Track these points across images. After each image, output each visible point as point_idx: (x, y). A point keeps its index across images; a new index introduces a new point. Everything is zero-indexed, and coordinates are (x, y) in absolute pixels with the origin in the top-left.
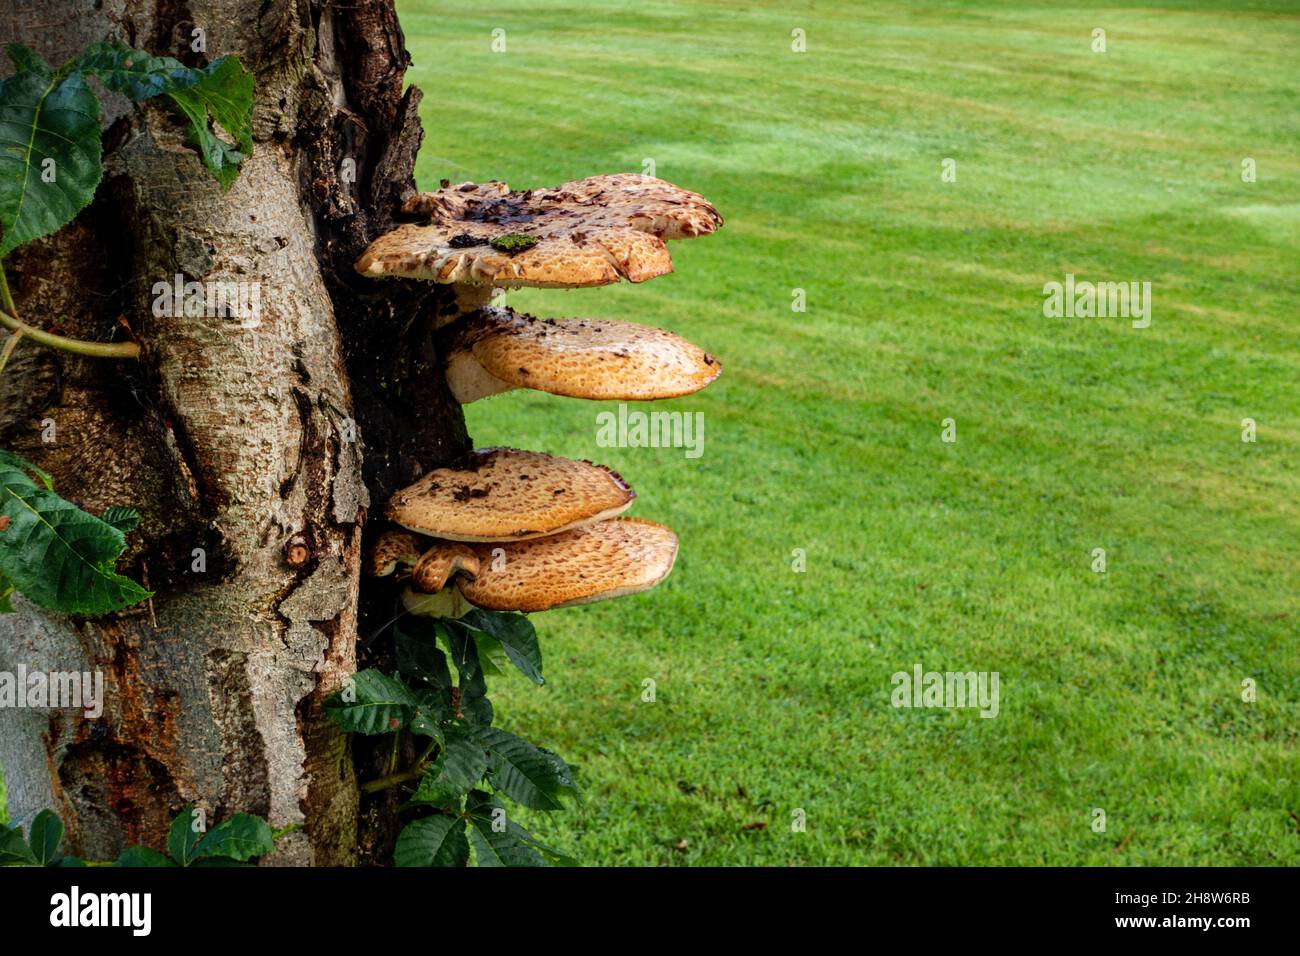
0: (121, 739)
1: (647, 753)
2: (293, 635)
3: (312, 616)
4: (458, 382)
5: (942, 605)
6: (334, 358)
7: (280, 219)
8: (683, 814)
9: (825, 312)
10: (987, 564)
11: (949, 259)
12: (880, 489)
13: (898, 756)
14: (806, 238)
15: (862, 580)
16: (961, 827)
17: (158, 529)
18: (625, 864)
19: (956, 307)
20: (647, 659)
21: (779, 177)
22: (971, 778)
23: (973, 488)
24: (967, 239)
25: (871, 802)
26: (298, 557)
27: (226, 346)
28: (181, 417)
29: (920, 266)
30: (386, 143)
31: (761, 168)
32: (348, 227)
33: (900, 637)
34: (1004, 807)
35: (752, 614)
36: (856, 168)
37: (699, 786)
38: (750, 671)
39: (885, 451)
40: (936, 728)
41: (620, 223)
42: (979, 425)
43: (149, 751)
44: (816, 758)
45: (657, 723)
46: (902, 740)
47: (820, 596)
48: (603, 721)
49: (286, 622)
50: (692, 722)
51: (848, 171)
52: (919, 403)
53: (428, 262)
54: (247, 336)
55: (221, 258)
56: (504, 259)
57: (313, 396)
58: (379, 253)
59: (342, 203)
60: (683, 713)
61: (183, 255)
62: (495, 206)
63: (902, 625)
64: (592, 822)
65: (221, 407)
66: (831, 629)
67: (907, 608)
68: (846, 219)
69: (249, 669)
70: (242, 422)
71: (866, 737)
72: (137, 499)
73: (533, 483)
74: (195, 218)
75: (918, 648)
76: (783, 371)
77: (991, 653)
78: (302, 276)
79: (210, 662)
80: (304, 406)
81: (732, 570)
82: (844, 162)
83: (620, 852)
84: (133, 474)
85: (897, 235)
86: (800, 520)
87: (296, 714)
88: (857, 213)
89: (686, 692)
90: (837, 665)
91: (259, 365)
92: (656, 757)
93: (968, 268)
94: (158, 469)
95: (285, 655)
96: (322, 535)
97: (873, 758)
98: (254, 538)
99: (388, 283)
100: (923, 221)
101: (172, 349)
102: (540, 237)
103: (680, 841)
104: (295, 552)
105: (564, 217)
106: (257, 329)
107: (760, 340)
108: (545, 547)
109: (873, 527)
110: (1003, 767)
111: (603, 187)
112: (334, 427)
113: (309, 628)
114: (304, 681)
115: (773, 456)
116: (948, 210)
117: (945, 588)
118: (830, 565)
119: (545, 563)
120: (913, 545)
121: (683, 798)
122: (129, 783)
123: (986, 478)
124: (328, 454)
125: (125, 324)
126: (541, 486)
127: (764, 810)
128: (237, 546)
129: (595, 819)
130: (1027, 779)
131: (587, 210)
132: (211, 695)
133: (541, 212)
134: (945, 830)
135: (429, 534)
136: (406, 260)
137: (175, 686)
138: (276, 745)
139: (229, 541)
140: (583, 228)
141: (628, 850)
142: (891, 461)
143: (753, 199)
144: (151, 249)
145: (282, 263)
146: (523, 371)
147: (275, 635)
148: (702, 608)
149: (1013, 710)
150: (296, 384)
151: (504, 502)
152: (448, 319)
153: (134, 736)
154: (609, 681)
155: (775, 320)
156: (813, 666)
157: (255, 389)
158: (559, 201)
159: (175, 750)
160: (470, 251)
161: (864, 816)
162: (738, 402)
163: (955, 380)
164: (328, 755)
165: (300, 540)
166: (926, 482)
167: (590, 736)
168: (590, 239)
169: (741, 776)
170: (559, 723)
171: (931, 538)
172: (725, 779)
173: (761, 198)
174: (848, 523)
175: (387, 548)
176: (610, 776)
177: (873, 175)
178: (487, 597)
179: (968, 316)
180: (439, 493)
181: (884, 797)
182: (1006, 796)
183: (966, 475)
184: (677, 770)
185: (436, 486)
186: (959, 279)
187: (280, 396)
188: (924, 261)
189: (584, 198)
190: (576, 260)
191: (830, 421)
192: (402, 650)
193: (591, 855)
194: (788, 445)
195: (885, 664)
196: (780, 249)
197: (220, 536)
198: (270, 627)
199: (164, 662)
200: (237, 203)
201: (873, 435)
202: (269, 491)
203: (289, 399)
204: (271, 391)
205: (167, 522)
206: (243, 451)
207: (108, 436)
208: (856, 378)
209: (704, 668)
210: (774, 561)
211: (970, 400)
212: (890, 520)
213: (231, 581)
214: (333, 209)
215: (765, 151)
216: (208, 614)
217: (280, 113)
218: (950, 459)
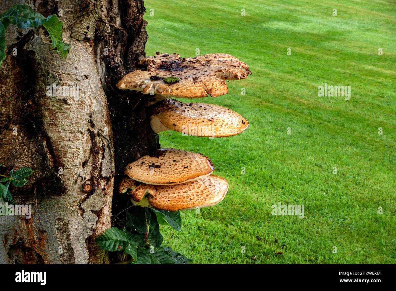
0: (27, 245)
1: (247, 226)
2: (85, 215)
3: (92, 209)
4: (154, 126)
5: (349, 181)
6: (105, 118)
7: (87, 69)
8: (256, 247)
9: (322, 79)
10: (365, 168)
11: (364, 64)
12: (334, 140)
13: (329, 232)
14: (319, 55)
15: (324, 171)
16: (347, 258)
17: (40, 175)
18: (235, 263)
19: (365, 80)
20: (251, 193)
21: (312, 34)
22: (352, 242)
23: (364, 141)
24: (370, 58)
25: (318, 248)
26: (87, 189)
27: (64, 113)
28: (49, 137)
29: (355, 66)
30: (134, 40)
31: (307, 31)
32: (117, 70)
33: (334, 191)
34: (362, 252)
35: (287, 180)
36: (338, 33)
37: (262, 238)
38: (284, 200)
39: (337, 127)
40: (342, 223)
41: (212, 74)
42: (368, 120)
43: (36, 250)
44: (302, 231)
45: (251, 215)
46: (331, 227)
47: (309, 175)
48: (234, 213)
49: (83, 210)
50: (263, 216)
51: (335, 33)
52: (349, 111)
53: (141, 85)
54: (72, 110)
55: (64, 82)
56: (166, 86)
57: (96, 132)
58: (125, 80)
59: (116, 61)
60: (260, 213)
61: (51, 80)
62: (171, 64)
63: (335, 187)
64: (226, 248)
65: (63, 134)
66: (312, 187)
67: (338, 181)
68: (333, 49)
69: (70, 226)
70: (70, 140)
71: (319, 225)
72: (33, 164)
73: (178, 163)
74: (55, 67)
75: (340, 195)
76: (307, 98)
77: (363, 198)
78: (94, 89)
79: (57, 222)
80: (92, 135)
81: (282, 165)
82: (334, 30)
83: (234, 259)
84: (32, 155)
85: (348, 55)
86: (306, 149)
87: (86, 242)
88: (336, 47)
89: (262, 205)
90: (312, 199)
91: (76, 120)
92: (250, 227)
93: (370, 67)
94: (41, 154)
95: (83, 222)
96: (97, 181)
97: (321, 232)
98: (72, 181)
99: (127, 92)
100: (357, 51)
101: (46, 113)
102: (181, 79)
103: (254, 256)
104: (86, 187)
105: (194, 70)
106: (76, 108)
107: (300, 87)
108: (180, 187)
109: (330, 153)
110: (363, 239)
111: (211, 58)
112: (103, 143)
113: (91, 213)
114: (89, 231)
115: (300, 127)
116: (365, 48)
117: (351, 175)
118: (314, 165)
119: (179, 193)
120: (342, 160)
121: (257, 242)
122: (30, 260)
123: (369, 138)
124: (101, 152)
125: (31, 103)
126: (180, 165)
127: (283, 248)
128: (67, 183)
129: (227, 247)
130: (371, 243)
131: (203, 67)
132: (57, 233)
133: (187, 67)
134: (342, 259)
135: (138, 181)
136: (133, 84)
137: (45, 229)
138: (78, 252)
139: (63, 181)
140: (198, 75)
141: (237, 258)
142: (338, 131)
143: (303, 41)
144: (40, 77)
145: (86, 84)
146: (174, 125)
147: (79, 215)
148: (271, 177)
149: (368, 219)
150: (90, 127)
151: (165, 171)
152: (152, 103)
153: (31, 244)
154: (238, 200)
155: (306, 81)
156: (305, 199)
157: (74, 129)
158: (194, 63)
159: (44, 250)
160: (156, 82)
161: (315, 252)
162: (291, 108)
163: (362, 105)
164: (98, 255)
165: (89, 182)
166: (349, 138)
167: (229, 218)
168: (199, 80)
169: (277, 235)
170: (220, 213)
171: (348, 158)
172: (271, 236)
173: (306, 41)
174: (322, 151)
175: (125, 184)
176: (234, 233)
177: (343, 35)
178: (157, 204)
179: (368, 84)
180: (143, 165)
181: (322, 246)
182: (363, 249)
183: (362, 137)
184: (256, 232)
185: (143, 162)
186: (366, 71)
187: (83, 131)
188: (356, 64)
189: (204, 62)
190: (192, 88)
191: (320, 116)
192: (129, 219)
193: (224, 259)
194: (305, 123)
195: (328, 200)
196: (310, 58)
197: (60, 180)
198: (77, 212)
199: (42, 220)
200: (70, 62)
201: (333, 122)
202: (78, 165)
203: (87, 133)
204: (80, 130)
205: (43, 173)
206: (69, 150)
207: (25, 141)
208: (330, 102)
209: (269, 198)
210: (296, 163)
211: (366, 112)
212: (336, 151)
213: (64, 195)
214: (112, 63)
215: (309, 25)
216: (56, 206)
217: (87, 31)
218: (357, 131)
